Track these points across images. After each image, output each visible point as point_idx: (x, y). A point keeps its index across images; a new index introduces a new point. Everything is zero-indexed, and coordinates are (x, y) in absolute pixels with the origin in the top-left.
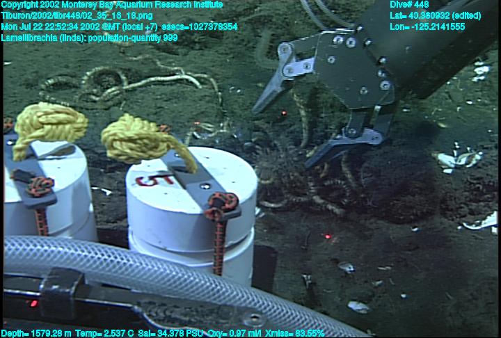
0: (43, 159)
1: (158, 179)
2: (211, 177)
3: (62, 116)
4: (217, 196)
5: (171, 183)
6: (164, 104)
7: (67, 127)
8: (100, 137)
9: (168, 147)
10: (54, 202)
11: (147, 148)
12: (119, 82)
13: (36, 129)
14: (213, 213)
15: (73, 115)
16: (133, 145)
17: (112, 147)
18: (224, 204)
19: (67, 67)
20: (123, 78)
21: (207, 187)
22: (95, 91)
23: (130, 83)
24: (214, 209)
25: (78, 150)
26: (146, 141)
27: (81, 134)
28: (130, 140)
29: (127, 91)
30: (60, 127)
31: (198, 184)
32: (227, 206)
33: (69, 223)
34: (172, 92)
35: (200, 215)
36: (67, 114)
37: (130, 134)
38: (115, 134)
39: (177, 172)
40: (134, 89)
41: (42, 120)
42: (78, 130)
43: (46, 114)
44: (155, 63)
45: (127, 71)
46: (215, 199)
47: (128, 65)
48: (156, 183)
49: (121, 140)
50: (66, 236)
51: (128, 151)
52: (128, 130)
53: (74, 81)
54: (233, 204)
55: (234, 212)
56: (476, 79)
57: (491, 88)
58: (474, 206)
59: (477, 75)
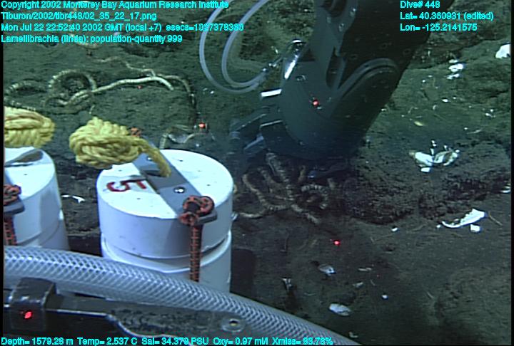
0: (10, 165)
1: (130, 184)
2: (185, 181)
3: (27, 122)
4: (192, 200)
5: (144, 187)
6: (135, 107)
7: (33, 132)
8: (68, 142)
9: (140, 151)
10: (21, 210)
11: (118, 153)
12: (87, 86)
14: (188, 217)
15: (39, 119)
17: (81, 152)
18: (199, 208)
19: (33, 71)
21: (181, 191)
22: (62, 95)
24: (189, 213)
25: (45, 155)
26: (116, 145)
27: (48, 139)
28: (100, 144)
29: (96, 94)
30: (26, 132)
31: (172, 188)
32: (202, 209)
33: (38, 233)
34: (143, 95)
35: (175, 219)
36: (33, 118)
37: (99, 138)
38: (83, 139)
39: (150, 177)
40: (103, 92)
42: (45, 135)
44: (124, 65)
46: (190, 203)
47: (97, 68)
48: (128, 188)
49: (91, 145)
50: (35, 245)
51: (98, 156)
52: (97, 134)
53: (40, 86)
54: (208, 208)
55: (210, 216)
56: (450, 77)
57: (466, 85)
58: (452, 204)
59: (451, 73)
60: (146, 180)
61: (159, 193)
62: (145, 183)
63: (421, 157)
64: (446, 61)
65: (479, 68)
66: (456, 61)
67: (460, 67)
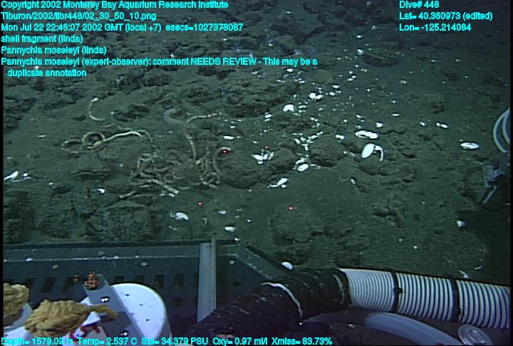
6: (124, 147)
12: (100, 138)
19: (74, 134)
20: (103, 136)
22: (89, 144)
23: (106, 138)
29: (106, 142)
34: (128, 140)
40: (109, 141)
44: (117, 128)
45: (104, 133)
47: (104, 130)
53: (79, 141)
56: (266, 120)
57: (273, 124)
58: (273, 177)
63: (257, 157)
64: (263, 114)
65: (277, 116)
66: (267, 113)
67: (270, 116)
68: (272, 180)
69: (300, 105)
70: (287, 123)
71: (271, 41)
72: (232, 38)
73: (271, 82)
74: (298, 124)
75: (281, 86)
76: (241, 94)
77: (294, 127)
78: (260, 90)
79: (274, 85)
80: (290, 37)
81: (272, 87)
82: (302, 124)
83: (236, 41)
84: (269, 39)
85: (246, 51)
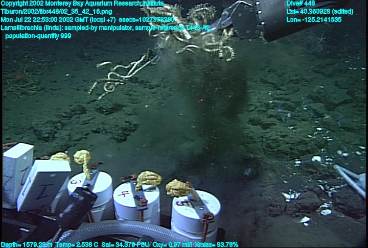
0: (145, 191)
1: (185, 203)
2: (204, 205)
3: (153, 177)
5: (189, 205)
7: (155, 181)
8: (165, 187)
9: (189, 193)
10: (147, 209)
11: (182, 192)
13: (144, 180)
14: (204, 221)
15: (157, 176)
16: (176, 191)
17: (169, 191)
18: (208, 217)
21: (202, 208)
24: (205, 219)
25: (157, 189)
26: (182, 190)
27: (159, 183)
28: (176, 190)
30: (152, 181)
31: (198, 207)
33: (150, 216)
35: (199, 220)
36: (155, 176)
37: (176, 188)
38: (171, 187)
39: (191, 202)
41: (147, 178)
43: (148, 176)
46: (205, 215)
48: (183, 205)
49: (173, 189)
50: (148, 221)
51: (175, 194)
52: (176, 186)
54: (212, 218)
55: (212, 221)
56: (296, 165)
58: (297, 214)
59: (296, 164)
60: (190, 202)
61: (193, 208)
62: (189, 203)
63: (286, 195)
64: (294, 160)
66: (297, 160)
67: (299, 162)
68: (296, 216)
69: (328, 158)
70: (314, 171)
71: (306, 106)
72: (276, 101)
73: (304, 137)
74: (324, 173)
75: (311, 141)
76: (278, 142)
77: (320, 176)
78: (294, 141)
79: (306, 139)
80: (322, 105)
81: (305, 141)
82: (328, 173)
83: (279, 104)
84: (305, 104)
85: (286, 111)
